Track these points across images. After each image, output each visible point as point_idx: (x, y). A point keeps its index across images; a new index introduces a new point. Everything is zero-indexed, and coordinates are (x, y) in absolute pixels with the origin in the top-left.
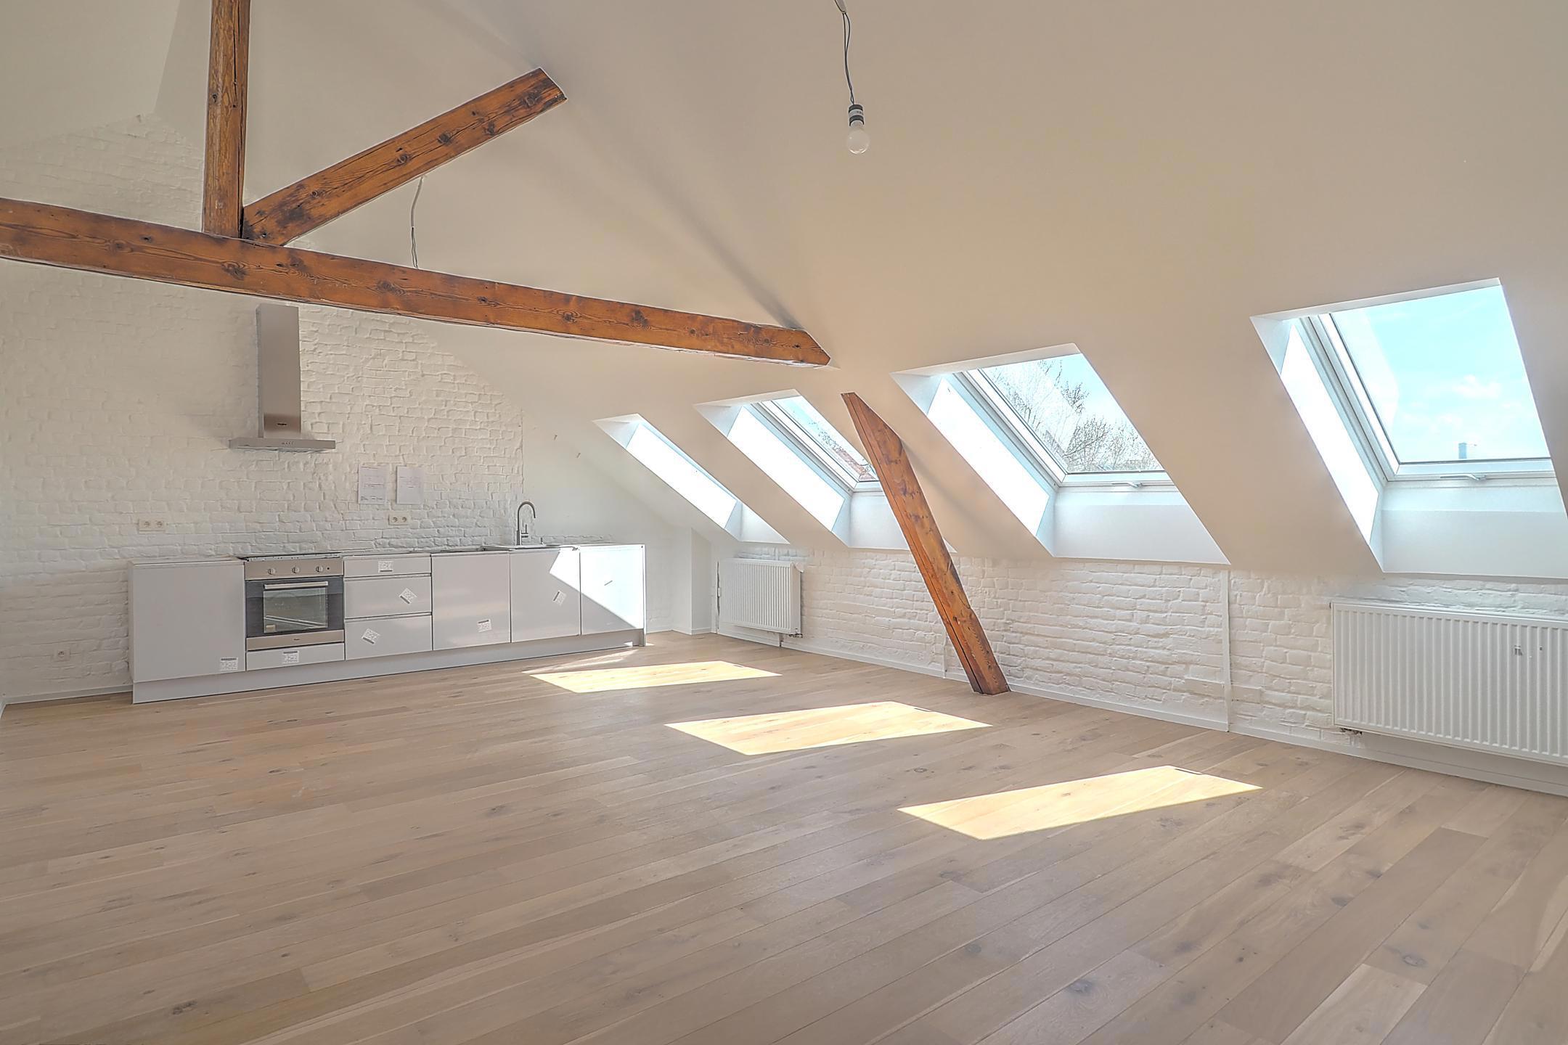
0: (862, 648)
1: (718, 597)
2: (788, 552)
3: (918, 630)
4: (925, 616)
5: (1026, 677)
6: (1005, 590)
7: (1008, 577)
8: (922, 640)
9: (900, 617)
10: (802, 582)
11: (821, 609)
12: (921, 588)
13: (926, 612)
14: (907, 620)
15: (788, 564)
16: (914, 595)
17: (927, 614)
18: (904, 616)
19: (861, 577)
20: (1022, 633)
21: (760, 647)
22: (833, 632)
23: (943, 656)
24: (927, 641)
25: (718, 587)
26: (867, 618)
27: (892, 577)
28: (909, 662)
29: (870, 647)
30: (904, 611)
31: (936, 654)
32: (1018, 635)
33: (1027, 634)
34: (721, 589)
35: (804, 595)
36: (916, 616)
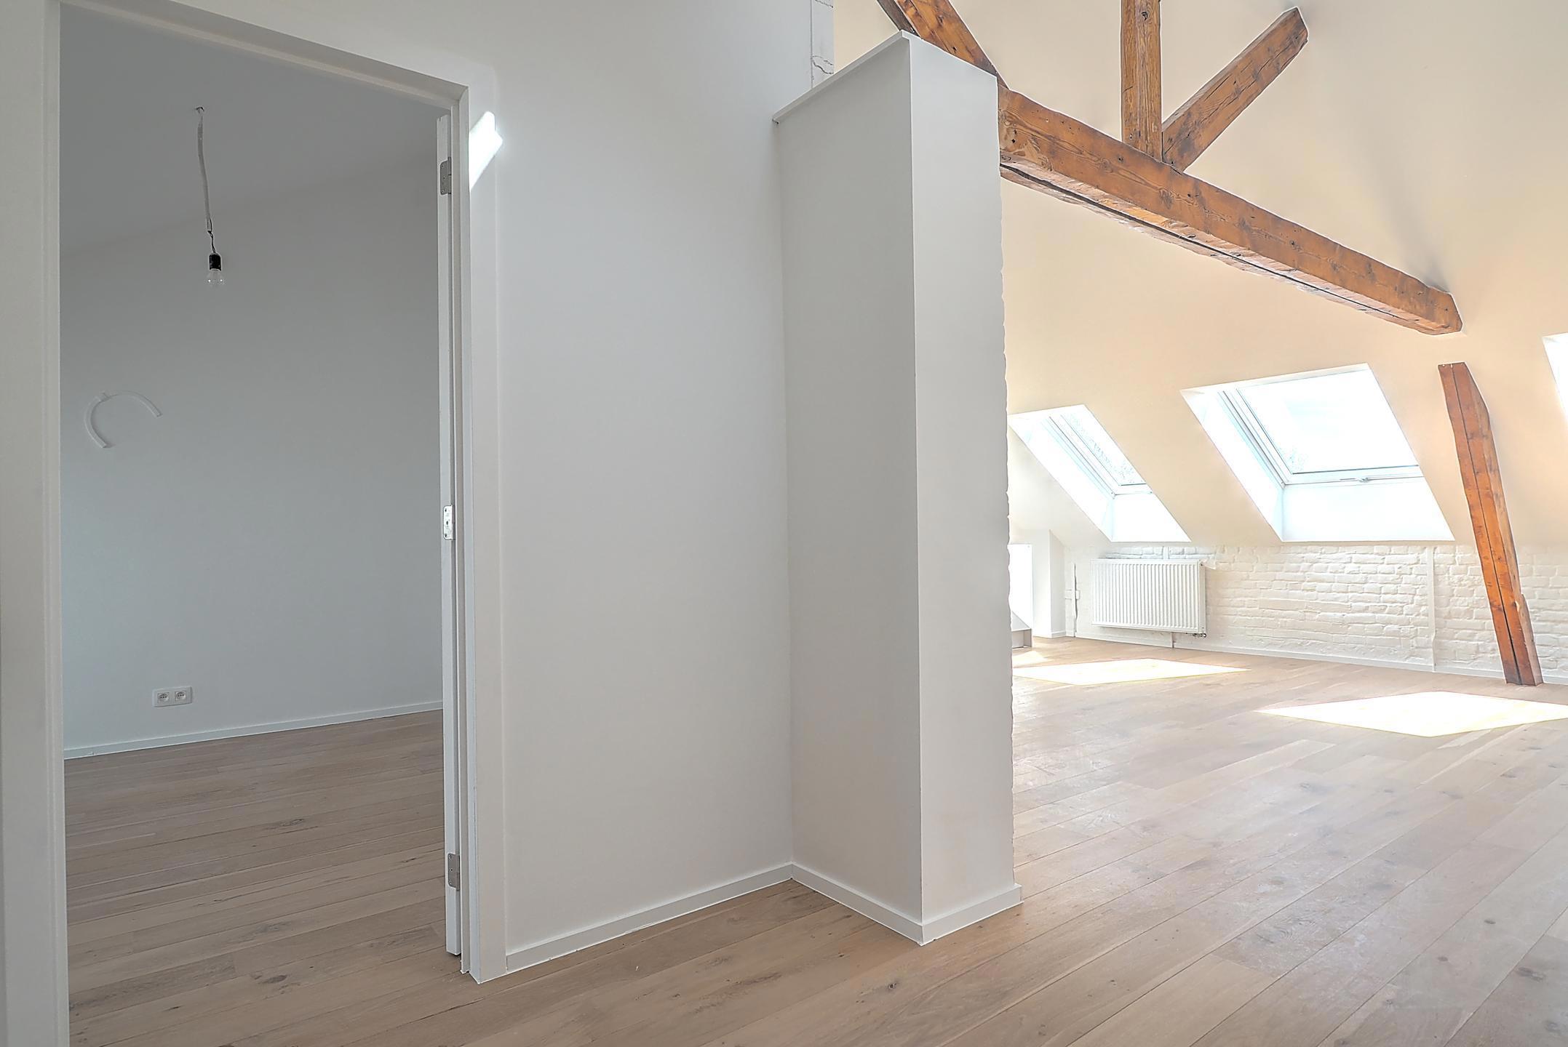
0: (1300, 645)
1: (1076, 600)
2: (1183, 550)
3: (1387, 624)
4: (1400, 609)
5: (1561, 668)
6: (1528, 578)
7: (1533, 564)
8: (1394, 634)
9: (1359, 612)
10: (1208, 578)
11: (1233, 607)
12: (1392, 580)
13: (1401, 605)
14: (1371, 615)
15: (1194, 562)
16: (1381, 588)
17: (1402, 607)
18: (1366, 609)
19: (1297, 572)
20: (1554, 621)
21: (1144, 649)
22: (1253, 630)
23: (1431, 650)
24: (1402, 635)
25: (1076, 589)
26: (1306, 614)
27: (1347, 570)
28: (1375, 657)
29: (1313, 643)
30: (1367, 604)
31: (1417, 648)
32: (1549, 623)
33: (1560, 622)
34: (1079, 591)
35: (1208, 594)
36: (1385, 609)
